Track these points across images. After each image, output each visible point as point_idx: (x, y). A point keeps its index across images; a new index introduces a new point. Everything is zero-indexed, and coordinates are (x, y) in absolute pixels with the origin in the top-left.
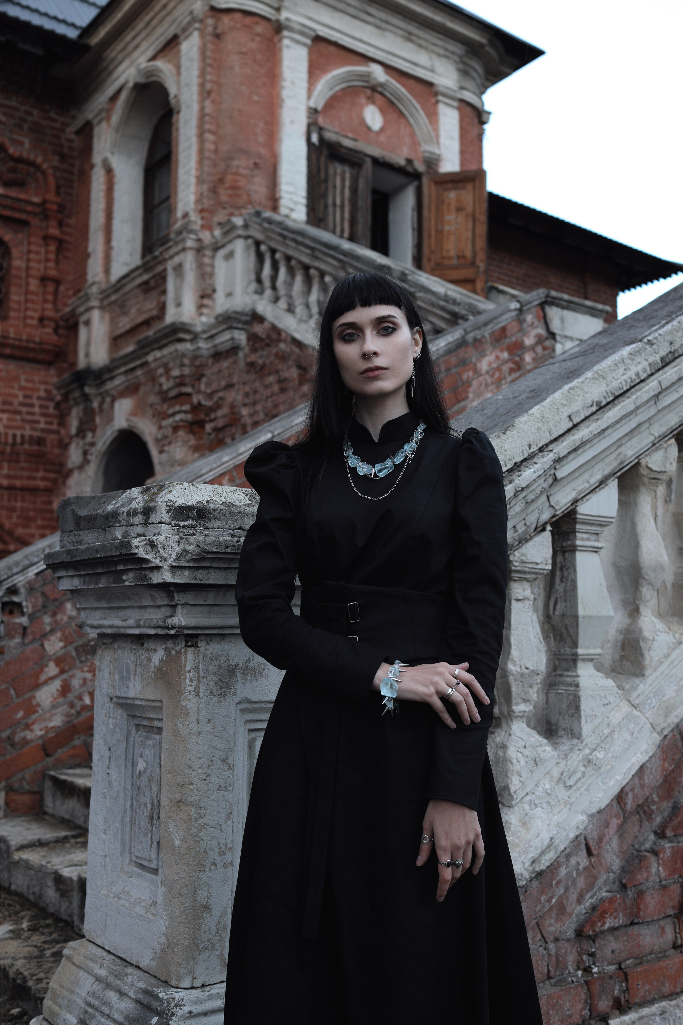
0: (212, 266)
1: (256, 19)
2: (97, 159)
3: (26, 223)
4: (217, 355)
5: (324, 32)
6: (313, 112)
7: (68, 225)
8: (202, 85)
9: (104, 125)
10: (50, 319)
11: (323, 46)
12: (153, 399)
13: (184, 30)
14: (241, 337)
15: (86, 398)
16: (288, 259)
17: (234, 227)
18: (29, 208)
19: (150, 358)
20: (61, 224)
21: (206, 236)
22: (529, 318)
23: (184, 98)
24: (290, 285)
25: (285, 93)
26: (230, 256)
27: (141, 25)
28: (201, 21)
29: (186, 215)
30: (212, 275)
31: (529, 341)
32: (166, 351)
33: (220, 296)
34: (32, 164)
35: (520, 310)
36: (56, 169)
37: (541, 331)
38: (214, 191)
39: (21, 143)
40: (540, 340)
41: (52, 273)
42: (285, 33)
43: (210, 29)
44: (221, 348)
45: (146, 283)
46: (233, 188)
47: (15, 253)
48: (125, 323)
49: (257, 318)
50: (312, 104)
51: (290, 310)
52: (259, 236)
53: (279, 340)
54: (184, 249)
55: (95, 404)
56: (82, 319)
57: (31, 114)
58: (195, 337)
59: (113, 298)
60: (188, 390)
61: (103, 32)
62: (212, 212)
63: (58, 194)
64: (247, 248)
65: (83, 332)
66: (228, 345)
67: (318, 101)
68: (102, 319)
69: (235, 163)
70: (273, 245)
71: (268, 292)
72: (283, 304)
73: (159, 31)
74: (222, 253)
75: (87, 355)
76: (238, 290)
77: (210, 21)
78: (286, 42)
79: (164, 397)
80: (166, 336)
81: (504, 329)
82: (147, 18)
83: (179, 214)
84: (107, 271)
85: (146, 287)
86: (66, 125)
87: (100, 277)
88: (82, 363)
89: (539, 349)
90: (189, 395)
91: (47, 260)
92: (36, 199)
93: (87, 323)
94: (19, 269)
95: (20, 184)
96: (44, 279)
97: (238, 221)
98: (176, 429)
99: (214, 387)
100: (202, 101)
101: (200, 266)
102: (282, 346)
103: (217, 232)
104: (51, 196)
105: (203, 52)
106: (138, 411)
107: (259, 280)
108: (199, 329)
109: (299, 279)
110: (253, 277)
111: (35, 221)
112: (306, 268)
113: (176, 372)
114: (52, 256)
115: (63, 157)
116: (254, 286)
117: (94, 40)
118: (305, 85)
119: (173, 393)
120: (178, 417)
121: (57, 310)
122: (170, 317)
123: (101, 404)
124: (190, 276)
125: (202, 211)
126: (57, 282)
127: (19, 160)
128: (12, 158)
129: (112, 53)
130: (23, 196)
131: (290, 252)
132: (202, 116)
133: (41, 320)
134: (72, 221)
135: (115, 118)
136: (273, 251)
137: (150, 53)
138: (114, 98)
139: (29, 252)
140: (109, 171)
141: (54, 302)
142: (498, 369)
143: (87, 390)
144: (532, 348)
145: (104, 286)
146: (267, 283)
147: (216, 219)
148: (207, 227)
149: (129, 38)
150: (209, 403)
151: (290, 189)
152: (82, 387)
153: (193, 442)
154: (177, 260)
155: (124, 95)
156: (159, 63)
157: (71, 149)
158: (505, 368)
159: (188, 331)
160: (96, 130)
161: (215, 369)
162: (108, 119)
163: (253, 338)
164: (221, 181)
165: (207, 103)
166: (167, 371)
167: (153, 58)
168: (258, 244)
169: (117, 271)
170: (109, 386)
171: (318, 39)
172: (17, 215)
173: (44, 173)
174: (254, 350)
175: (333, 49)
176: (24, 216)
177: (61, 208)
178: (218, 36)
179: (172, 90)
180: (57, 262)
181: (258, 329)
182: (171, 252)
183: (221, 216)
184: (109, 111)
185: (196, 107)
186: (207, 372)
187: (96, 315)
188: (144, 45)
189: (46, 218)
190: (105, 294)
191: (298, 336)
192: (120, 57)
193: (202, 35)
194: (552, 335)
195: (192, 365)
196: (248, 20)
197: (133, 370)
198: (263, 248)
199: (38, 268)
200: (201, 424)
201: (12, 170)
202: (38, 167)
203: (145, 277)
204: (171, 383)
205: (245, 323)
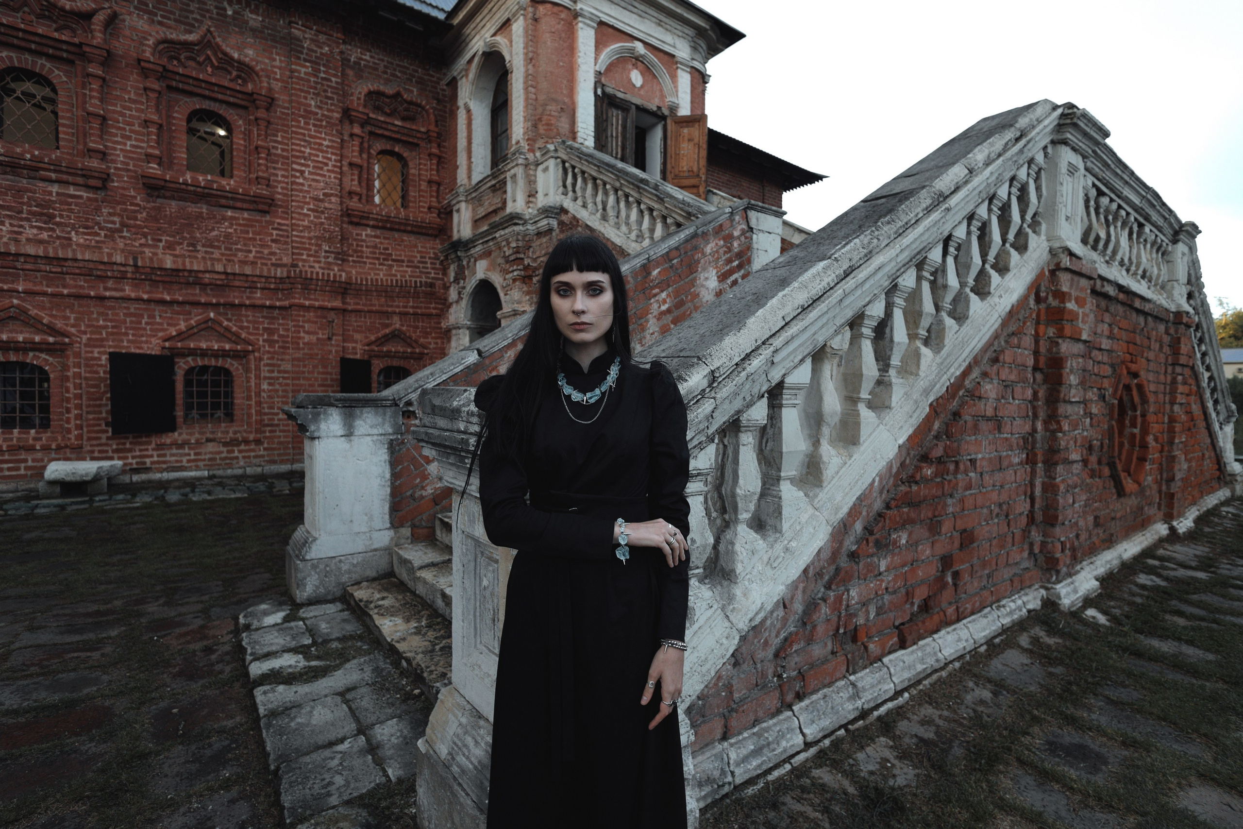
0: (535, 176)
1: (561, 8)
2: (461, 103)
3: (417, 145)
4: (539, 234)
5: (605, 18)
6: (598, 74)
7: (444, 147)
8: (526, 54)
9: (464, 79)
10: (435, 208)
11: (604, 28)
12: (500, 260)
13: (514, 15)
14: (554, 223)
15: (459, 259)
16: (583, 172)
17: (548, 151)
18: (418, 135)
19: (497, 235)
20: (439, 146)
21: (530, 156)
22: (737, 218)
23: (515, 63)
24: (584, 190)
25: (580, 61)
26: (546, 169)
27: (486, 11)
28: (525, 9)
29: (518, 142)
30: (535, 182)
31: (736, 233)
32: (507, 231)
33: (540, 195)
34: (419, 105)
35: (732, 213)
36: (435, 109)
37: (744, 227)
38: (535, 126)
39: (412, 92)
40: (743, 232)
41: (435, 178)
42: (580, 19)
43: (530, 15)
44: (542, 230)
45: (494, 186)
46: (547, 124)
47: (411, 165)
48: (481, 212)
49: (563, 210)
50: (597, 68)
51: (584, 206)
52: (565, 157)
53: (578, 226)
54: (517, 165)
55: (465, 263)
56: (455, 208)
57: (417, 71)
58: (525, 222)
59: (474, 195)
60: (522, 256)
61: (461, 15)
62: (534, 141)
63: (437, 126)
64: (557, 165)
65: (455, 216)
66: (546, 228)
67: (601, 66)
68: (467, 208)
69: (549, 107)
70: (573, 163)
71: (570, 194)
72: (580, 202)
73: (498, 15)
74: (541, 167)
75: (459, 231)
76: (551, 192)
77: (530, 9)
78: (580, 25)
79: (507, 259)
80: (507, 221)
81: (721, 225)
82: (490, 6)
83: (514, 142)
84: (469, 178)
85: (494, 189)
86: (440, 79)
87: (465, 181)
88: (455, 237)
89: (743, 239)
90: (522, 259)
91: (432, 170)
92: (423, 130)
93: (458, 211)
94: (414, 175)
95: (412, 119)
96: (430, 182)
97: (551, 147)
98: (514, 280)
99: (538, 254)
100: (526, 66)
101: (527, 176)
102: (580, 229)
103: (538, 154)
104: (432, 127)
105: (526, 30)
106: (491, 268)
107: (565, 186)
108: (527, 217)
109: (590, 186)
110: (561, 184)
111: (423, 144)
112: (595, 179)
113: (514, 245)
114: (435, 167)
115: (439, 101)
116: (561, 189)
117: (456, 21)
118: (593, 55)
119: (512, 258)
120: (515, 273)
121: (439, 202)
122: (509, 209)
123: (468, 262)
124: (521, 182)
125: (528, 140)
126: (439, 184)
127: (411, 103)
128: (406, 101)
129: (468, 30)
130: (414, 127)
131: (584, 168)
132: (527, 76)
133: (429, 208)
134: (446, 144)
135: (471, 76)
136: (574, 167)
137: (492, 31)
138: (470, 61)
139: (420, 164)
140: (469, 111)
141: (437, 197)
142: (717, 252)
143: (459, 253)
144: (739, 238)
145: (468, 187)
146: (570, 188)
147: (537, 146)
148: (532, 150)
149: (478, 20)
150: (535, 265)
151: (584, 126)
152: (456, 252)
153: (525, 289)
154: (512, 172)
155: (476, 59)
156: (498, 38)
157: (444, 96)
158: (721, 251)
159: (521, 219)
160: (459, 83)
161: (538, 243)
162: (467, 76)
163: (561, 223)
164: (540, 119)
165: (530, 67)
166: (508, 243)
167: (494, 35)
168: (564, 162)
169: (476, 178)
170: (473, 251)
171: (601, 23)
172: (411, 140)
173: (427, 111)
174: (562, 231)
175: (610, 30)
176: (415, 141)
177: (439, 135)
178: (536, 20)
179: (507, 58)
180: (438, 171)
181: (564, 218)
182: (509, 166)
183: (540, 143)
184: (467, 70)
185: (522, 69)
186: (533, 245)
187: (463, 205)
188: (488, 25)
189: (430, 142)
190: (468, 193)
191: (589, 223)
192: (473, 33)
193: (525, 19)
194: (751, 229)
195: (524, 240)
196: (556, 9)
197: (487, 242)
198: (567, 165)
199: (427, 175)
200: (530, 277)
201: (406, 110)
202: (423, 108)
203: (493, 182)
204: (511, 252)
205: (556, 214)
